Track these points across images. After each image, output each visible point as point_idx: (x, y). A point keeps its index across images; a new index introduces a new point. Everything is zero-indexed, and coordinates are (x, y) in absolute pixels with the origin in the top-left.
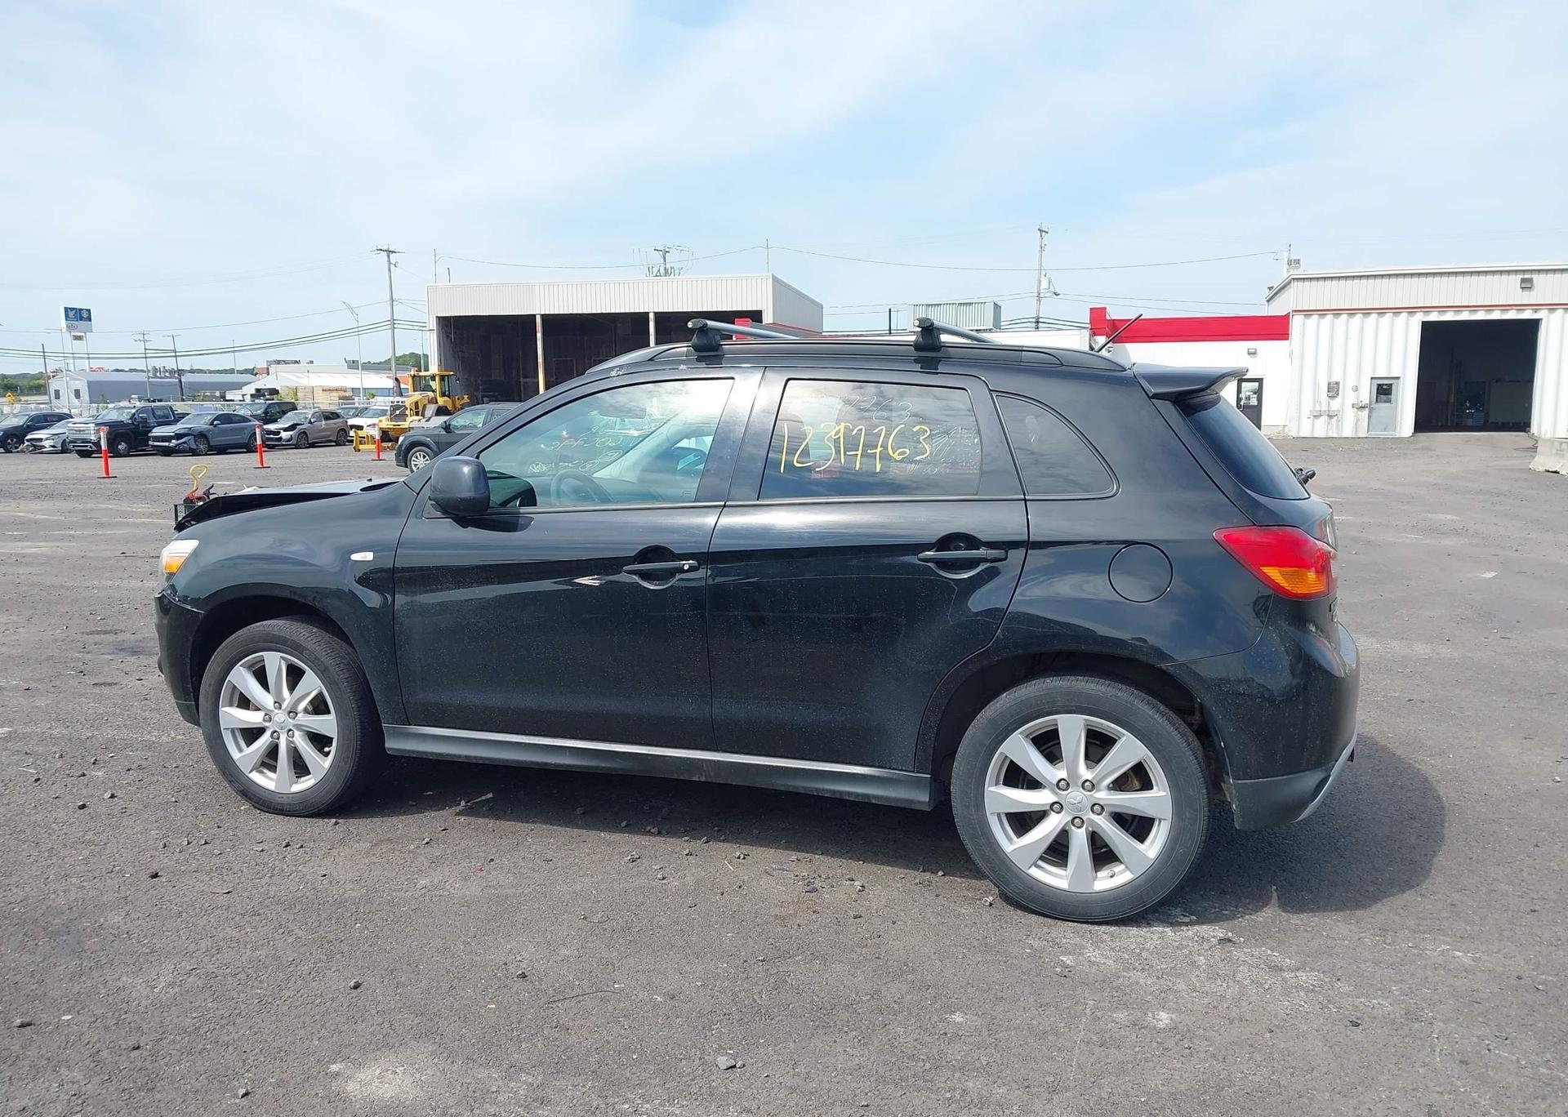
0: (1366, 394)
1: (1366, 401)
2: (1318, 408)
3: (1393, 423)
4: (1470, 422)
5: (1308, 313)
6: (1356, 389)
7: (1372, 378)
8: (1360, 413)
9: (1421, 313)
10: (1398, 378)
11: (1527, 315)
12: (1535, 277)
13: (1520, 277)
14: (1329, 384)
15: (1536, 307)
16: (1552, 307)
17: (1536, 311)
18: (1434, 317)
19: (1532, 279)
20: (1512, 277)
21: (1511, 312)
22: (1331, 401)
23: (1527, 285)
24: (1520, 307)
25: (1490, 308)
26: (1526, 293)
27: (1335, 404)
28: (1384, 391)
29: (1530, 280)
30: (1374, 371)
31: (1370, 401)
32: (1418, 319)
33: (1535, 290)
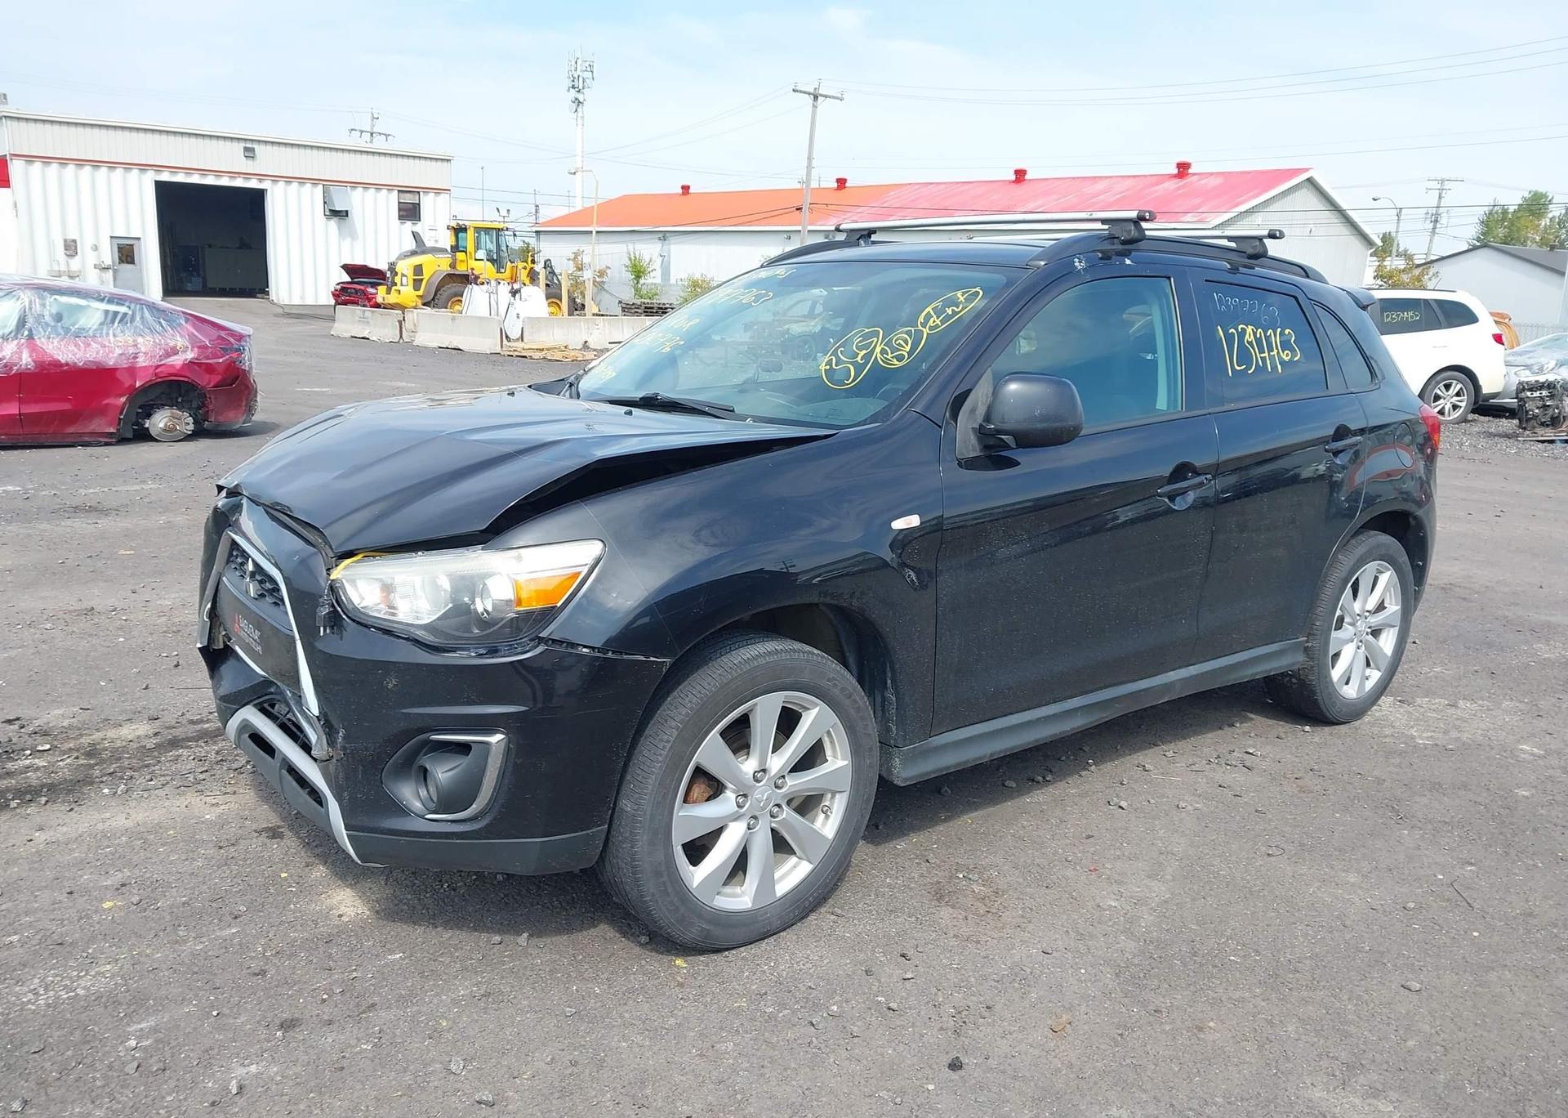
0: (108, 255)
1: (108, 261)
2: (56, 268)
3: (140, 286)
4: (189, 287)
5: (30, 159)
6: (96, 248)
7: (111, 237)
8: (103, 275)
9: (153, 172)
10: (139, 239)
11: (253, 184)
12: (256, 146)
13: (243, 145)
14: (65, 241)
15: (261, 177)
16: (275, 179)
17: (260, 181)
18: (166, 177)
19: (254, 149)
20: (235, 144)
21: (239, 179)
22: (70, 261)
23: (249, 153)
24: (247, 176)
25: (219, 173)
26: (250, 162)
27: (75, 264)
28: (126, 254)
29: (253, 150)
30: (113, 231)
31: (113, 263)
32: (150, 178)
33: (258, 157)
